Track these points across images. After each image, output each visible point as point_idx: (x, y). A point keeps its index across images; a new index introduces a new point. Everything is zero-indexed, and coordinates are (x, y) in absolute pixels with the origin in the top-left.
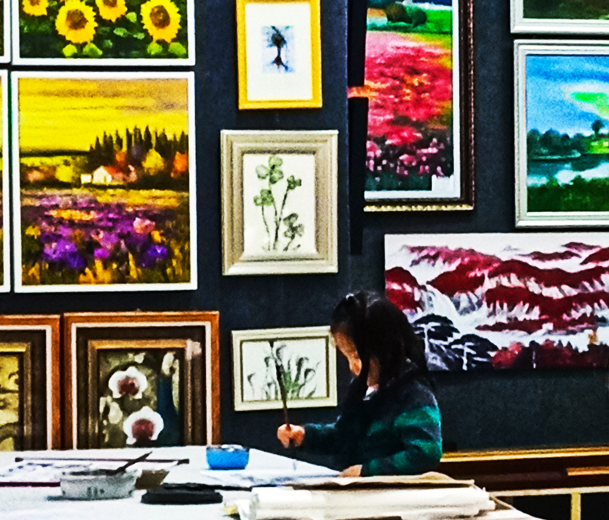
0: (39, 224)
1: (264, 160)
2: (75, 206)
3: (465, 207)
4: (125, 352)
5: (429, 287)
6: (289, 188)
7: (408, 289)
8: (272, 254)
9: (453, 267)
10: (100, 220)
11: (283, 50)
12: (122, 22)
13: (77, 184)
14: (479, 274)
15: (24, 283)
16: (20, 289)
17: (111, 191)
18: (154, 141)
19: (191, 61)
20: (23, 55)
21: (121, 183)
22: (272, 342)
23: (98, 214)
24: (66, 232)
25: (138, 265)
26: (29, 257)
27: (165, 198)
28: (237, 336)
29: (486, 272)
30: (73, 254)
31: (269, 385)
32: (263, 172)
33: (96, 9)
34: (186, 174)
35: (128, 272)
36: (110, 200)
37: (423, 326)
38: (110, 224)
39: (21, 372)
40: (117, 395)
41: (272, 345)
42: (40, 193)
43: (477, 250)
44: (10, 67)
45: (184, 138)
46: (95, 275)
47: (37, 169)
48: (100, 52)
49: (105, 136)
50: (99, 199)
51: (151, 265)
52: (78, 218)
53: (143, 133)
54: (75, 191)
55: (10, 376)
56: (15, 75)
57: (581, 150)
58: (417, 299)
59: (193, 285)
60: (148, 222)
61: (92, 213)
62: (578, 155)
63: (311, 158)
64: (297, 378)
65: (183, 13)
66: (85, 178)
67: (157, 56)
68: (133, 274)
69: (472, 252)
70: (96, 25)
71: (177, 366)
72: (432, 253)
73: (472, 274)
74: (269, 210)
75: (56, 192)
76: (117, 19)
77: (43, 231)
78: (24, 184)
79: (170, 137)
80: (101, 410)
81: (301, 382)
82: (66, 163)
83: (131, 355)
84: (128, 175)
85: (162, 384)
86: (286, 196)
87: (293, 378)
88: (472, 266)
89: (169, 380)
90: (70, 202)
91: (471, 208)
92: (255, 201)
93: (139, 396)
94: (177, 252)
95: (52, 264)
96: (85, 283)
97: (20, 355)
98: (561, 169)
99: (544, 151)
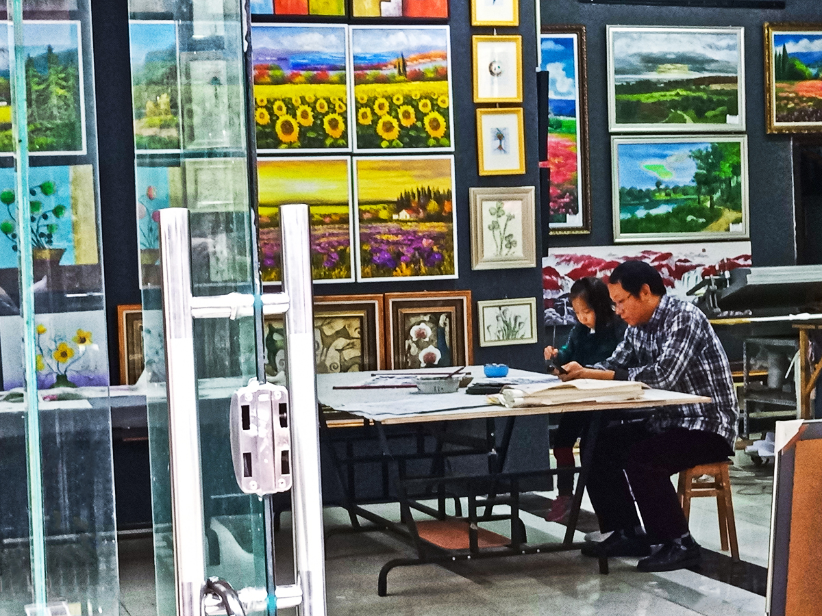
0: (370, 243)
1: (494, 204)
2: (390, 232)
3: (585, 232)
4: (419, 314)
5: (566, 277)
6: (508, 220)
7: (555, 279)
8: (499, 257)
9: (579, 266)
10: (404, 240)
11: (503, 141)
12: (414, 127)
13: (391, 220)
14: (594, 270)
15: (362, 277)
16: (360, 280)
17: (409, 224)
18: (433, 196)
19: (452, 149)
20: (359, 147)
21: (415, 219)
22: (500, 307)
23: (403, 236)
24: (384, 247)
25: (425, 265)
26: (365, 262)
27: (439, 227)
28: (481, 304)
29: (598, 268)
30: (389, 260)
31: (499, 332)
32: (493, 211)
33: (399, 120)
34: (451, 213)
35: (420, 269)
36: (409, 229)
37: (563, 299)
38: (409, 243)
39: (362, 327)
40: (415, 339)
41: (500, 309)
42: (370, 225)
43: (592, 256)
44: (352, 155)
45: (450, 193)
46: (402, 272)
47: (368, 212)
48: (402, 145)
49: (406, 192)
50: (403, 228)
51: (432, 265)
52: (392, 239)
53: (426, 189)
54: (390, 224)
55: (356, 329)
56: (355, 158)
57: (649, 198)
58: (559, 284)
59: (456, 276)
60: (430, 240)
61: (400, 236)
62: (647, 200)
63: (520, 202)
64: (515, 327)
65: (447, 122)
66: (395, 217)
67: (434, 146)
68: (423, 270)
69: (589, 257)
70: (399, 129)
71: (447, 322)
72: (568, 258)
73: (590, 270)
74: (497, 232)
75: (378, 225)
76: (411, 126)
77: (372, 247)
78: (361, 220)
79: (441, 192)
80: (407, 347)
81: (516, 329)
82: (385, 208)
83: (422, 316)
84: (418, 214)
85: (439, 333)
86: (506, 225)
87: (512, 326)
88: (589, 265)
89: (444, 329)
90: (387, 230)
91: (588, 232)
92: (489, 227)
93: (427, 339)
94: (447, 257)
95: (378, 266)
96: (396, 276)
97: (361, 318)
98: (638, 209)
99: (629, 199)
